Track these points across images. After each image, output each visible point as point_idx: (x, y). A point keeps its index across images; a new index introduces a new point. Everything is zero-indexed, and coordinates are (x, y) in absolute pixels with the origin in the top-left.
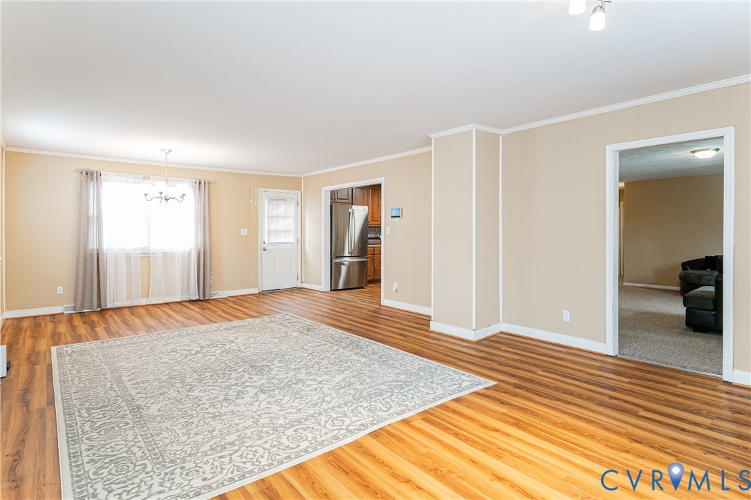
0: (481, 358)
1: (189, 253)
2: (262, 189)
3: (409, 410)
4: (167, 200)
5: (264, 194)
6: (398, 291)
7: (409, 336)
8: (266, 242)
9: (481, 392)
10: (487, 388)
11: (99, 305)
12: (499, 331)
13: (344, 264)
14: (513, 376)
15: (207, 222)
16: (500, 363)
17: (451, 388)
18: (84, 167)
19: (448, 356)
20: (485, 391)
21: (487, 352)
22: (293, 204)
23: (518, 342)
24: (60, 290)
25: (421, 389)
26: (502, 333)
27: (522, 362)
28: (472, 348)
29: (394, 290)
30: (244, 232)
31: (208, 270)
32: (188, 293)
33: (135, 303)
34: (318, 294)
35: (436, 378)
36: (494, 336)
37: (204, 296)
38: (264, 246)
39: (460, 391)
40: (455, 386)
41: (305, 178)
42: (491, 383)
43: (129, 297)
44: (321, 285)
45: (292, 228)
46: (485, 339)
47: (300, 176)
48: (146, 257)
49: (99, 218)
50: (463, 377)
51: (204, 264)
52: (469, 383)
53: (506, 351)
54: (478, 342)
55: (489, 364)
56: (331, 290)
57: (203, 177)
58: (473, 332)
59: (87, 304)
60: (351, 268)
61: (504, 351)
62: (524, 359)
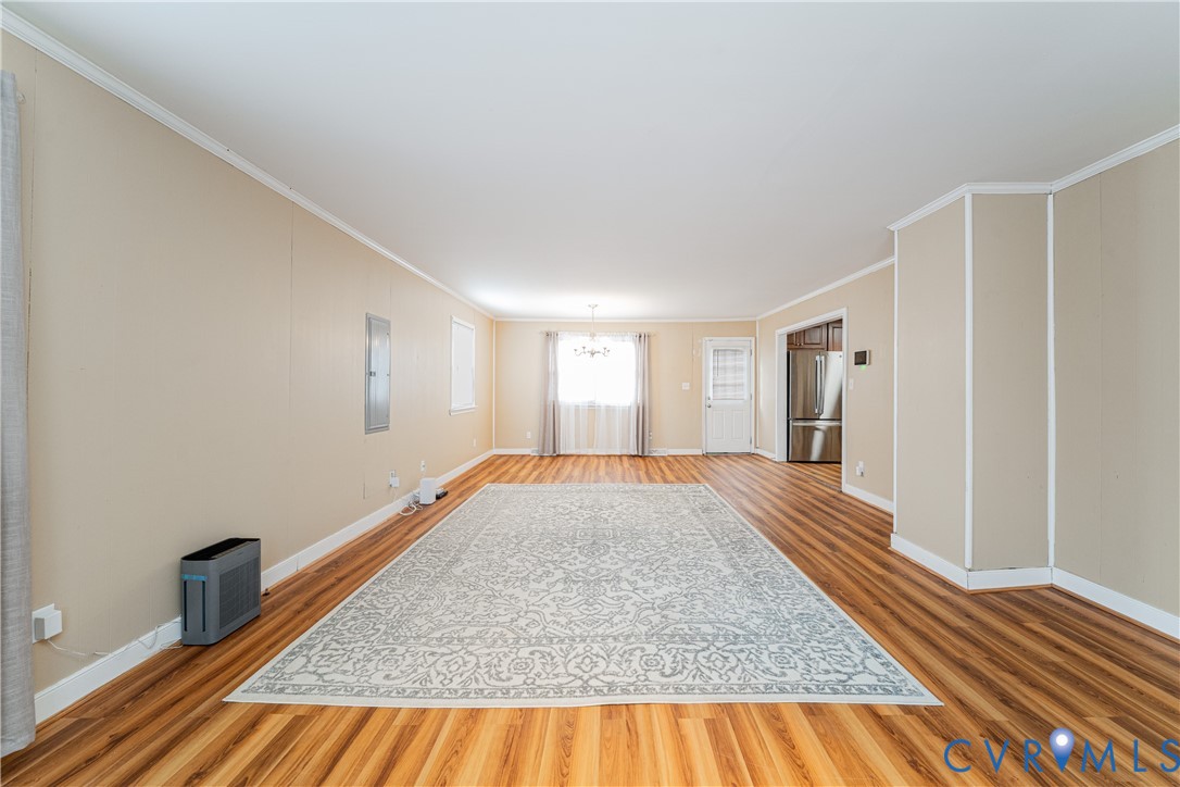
0: (957, 631)
1: (630, 407)
2: (707, 338)
3: (703, 691)
4: (593, 354)
5: (709, 344)
6: (865, 475)
7: (840, 551)
8: (711, 397)
9: (885, 712)
10: (907, 710)
11: (555, 452)
12: (1046, 581)
13: (817, 429)
14: (1005, 700)
15: (647, 375)
16: (992, 656)
17: (822, 678)
18: (546, 329)
19: (883, 605)
20: (899, 713)
21: (980, 622)
22: (746, 355)
23: (1085, 619)
24: (529, 435)
25: (764, 657)
26: (1052, 588)
27: (1059, 672)
28: (951, 604)
29: (858, 473)
30: (686, 386)
31: (647, 425)
32: (628, 448)
33: (583, 453)
34: (768, 465)
35: (814, 643)
36: (1029, 591)
37: (643, 452)
38: (709, 402)
39: (835, 692)
40: (833, 677)
41: (760, 321)
42: (928, 698)
43: (577, 446)
44: (774, 453)
45: (745, 381)
46: (998, 593)
47: (753, 319)
48: (592, 409)
49: (556, 373)
50: (872, 664)
51: (643, 419)
52: (873, 680)
53: (1035, 633)
54: (976, 597)
55: (962, 651)
56: (788, 461)
57: (644, 330)
58: (965, 572)
59: (546, 449)
60: (829, 436)
61: (1030, 630)
62: (1073, 668)
